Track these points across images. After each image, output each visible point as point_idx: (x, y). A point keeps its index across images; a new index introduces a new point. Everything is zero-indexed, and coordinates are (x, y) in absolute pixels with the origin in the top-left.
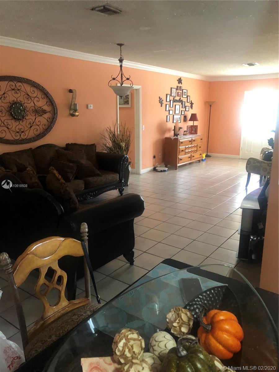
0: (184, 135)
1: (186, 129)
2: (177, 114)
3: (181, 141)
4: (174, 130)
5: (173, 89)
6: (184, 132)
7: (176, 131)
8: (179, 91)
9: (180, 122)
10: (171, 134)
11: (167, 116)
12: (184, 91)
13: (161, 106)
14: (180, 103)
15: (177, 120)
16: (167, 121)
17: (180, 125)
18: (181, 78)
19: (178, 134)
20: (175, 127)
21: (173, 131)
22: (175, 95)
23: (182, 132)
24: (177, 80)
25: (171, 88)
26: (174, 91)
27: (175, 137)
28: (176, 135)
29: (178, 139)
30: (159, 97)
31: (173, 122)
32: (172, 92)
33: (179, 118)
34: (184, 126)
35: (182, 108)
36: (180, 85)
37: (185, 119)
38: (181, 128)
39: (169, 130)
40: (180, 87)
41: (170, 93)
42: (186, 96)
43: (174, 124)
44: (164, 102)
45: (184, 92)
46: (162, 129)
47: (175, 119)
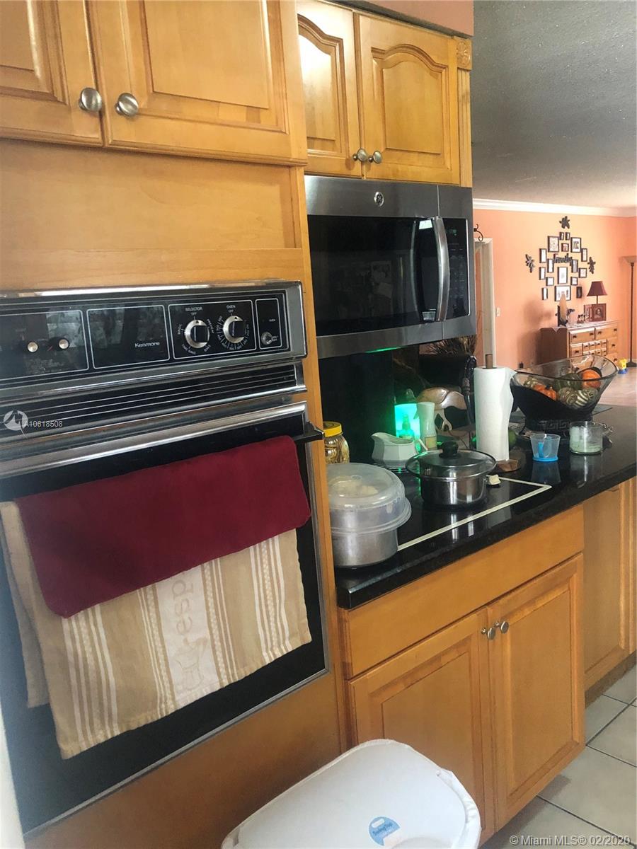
0: (578, 322)
1: (581, 312)
2: (563, 285)
3: (572, 333)
4: (558, 314)
5: (551, 239)
6: (579, 316)
7: (561, 315)
8: (564, 241)
9: (569, 298)
10: (552, 323)
11: (543, 289)
12: (574, 240)
13: (531, 272)
14: (568, 264)
15: (563, 296)
16: (543, 299)
17: (569, 305)
18: (566, 217)
19: (567, 321)
20: (559, 307)
21: (557, 317)
22: (557, 250)
23: (573, 317)
24: (560, 222)
25: (549, 237)
26: (554, 241)
27: (561, 326)
28: (561, 322)
29: (566, 329)
30: (526, 255)
31: (555, 300)
32: (551, 243)
33: (567, 291)
34: (579, 306)
35: (572, 272)
36: (566, 230)
37: (580, 294)
38: (570, 311)
39: (548, 315)
40: (566, 233)
41: (547, 248)
42: (579, 250)
43: (558, 304)
44: (536, 264)
45: (575, 242)
46: (533, 313)
47: (559, 294)
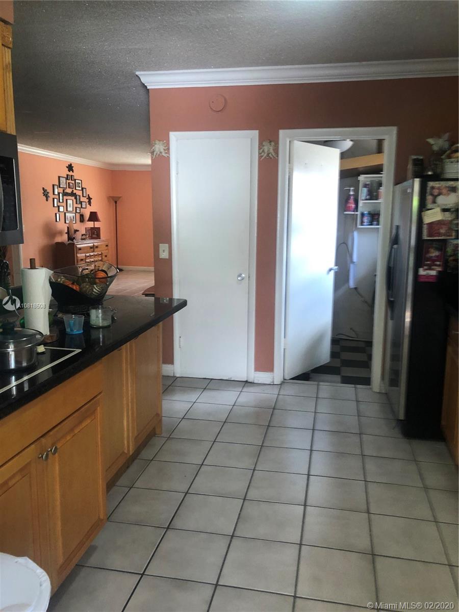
0: (82, 239)
1: (84, 232)
2: (70, 212)
3: (78, 246)
4: (68, 233)
5: (61, 178)
6: (82, 235)
7: (70, 234)
8: (70, 181)
9: (74, 222)
10: (64, 238)
11: (56, 214)
12: (77, 181)
13: (47, 200)
14: (73, 198)
15: (71, 219)
16: (56, 221)
17: (75, 227)
18: (71, 164)
19: (74, 238)
20: (68, 228)
21: (67, 235)
22: (65, 187)
23: (78, 236)
24: (67, 167)
25: (59, 177)
26: (63, 180)
27: (70, 242)
28: (71, 238)
29: (74, 244)
30: (43, 188)
31: (65, 223)
32: (61, 182)
33: (73, 217)
34: (82, 228)
35: (76, 203)
36: (71, 173)
37: (82, 219)
38: (76, 231)
39: (61, 233)
40: (72, 176)
41: (58, 184)
42: (80, 189)
43: (67, 225)
44: (51, 195)
45: (78, 183)
46: (50, 231)
47: (68, 218)
